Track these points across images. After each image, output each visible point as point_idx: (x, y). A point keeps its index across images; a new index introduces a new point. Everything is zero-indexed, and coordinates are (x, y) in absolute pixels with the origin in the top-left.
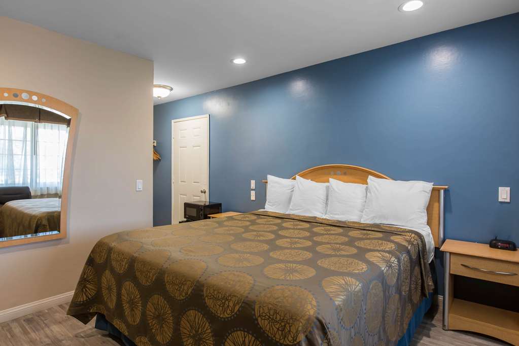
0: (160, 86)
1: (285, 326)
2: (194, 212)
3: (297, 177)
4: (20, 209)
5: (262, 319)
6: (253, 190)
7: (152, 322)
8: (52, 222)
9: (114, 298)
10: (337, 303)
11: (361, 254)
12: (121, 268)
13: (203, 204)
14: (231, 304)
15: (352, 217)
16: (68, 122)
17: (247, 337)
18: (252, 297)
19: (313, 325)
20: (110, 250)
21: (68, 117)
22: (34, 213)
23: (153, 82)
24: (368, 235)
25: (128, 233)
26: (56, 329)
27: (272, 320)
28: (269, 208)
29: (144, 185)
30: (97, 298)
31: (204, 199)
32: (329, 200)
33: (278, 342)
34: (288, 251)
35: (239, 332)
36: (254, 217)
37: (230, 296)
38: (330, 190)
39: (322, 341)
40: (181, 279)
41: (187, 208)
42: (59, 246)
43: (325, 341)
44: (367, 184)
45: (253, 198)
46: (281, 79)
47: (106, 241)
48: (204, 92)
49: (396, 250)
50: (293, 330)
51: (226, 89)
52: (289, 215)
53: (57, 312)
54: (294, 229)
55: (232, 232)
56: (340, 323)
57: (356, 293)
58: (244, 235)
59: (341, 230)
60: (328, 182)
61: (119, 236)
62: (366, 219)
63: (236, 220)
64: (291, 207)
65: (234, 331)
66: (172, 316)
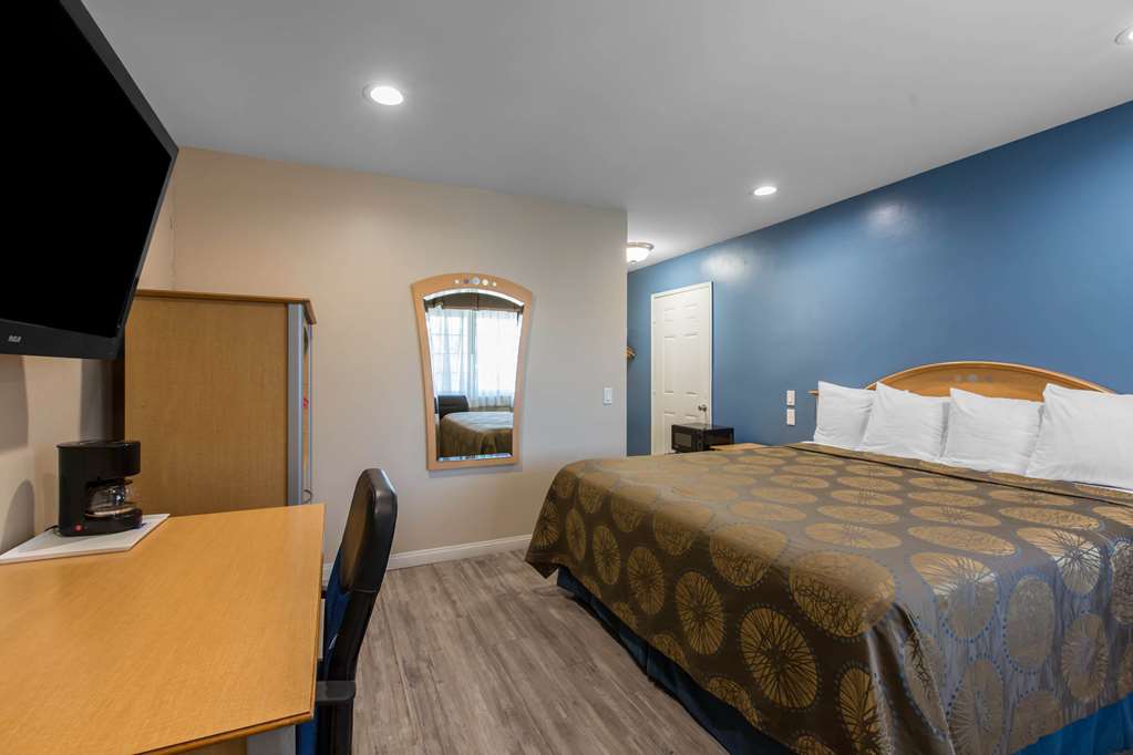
0: (634, 245)
1: (838, 608)
2: (687, 440)
3: (879, 385)
4: (461, 424)
5: (800, 594)
6: (791, 407)
7: (635, 584)
8: (501, 442)
9: (583, 547)
10: (936, 592)
11: (1008, 529)
12: (592, 507)
13: (702, 428)
14: (751, 568)
15: (1007, 465)
16: (520, 310)
17: (776, 619)
18: (785, 562)
19: (887, 614)
20: (577, 483)
21: (521, 304)
22: (479, 430)
23: (626, 238)
24: (1034, 499)
25: (598, 462)
26: (511, 579)
27: (817, 597)
28: (821, 439)
29: (614, 396)
30: (560, 546)
31: (704, 421)
32: (950, 432)
33: (825, 631)
34: (854, 508)
35: (764, 610)
36: (794, 453)
37: (749, 556)
38: (951, 412)
39: (905, 641)
40: (676, 528)
41: (677, 434)
42: (513, 474)
43: (909, 642)
44: (1042, 400)
45: (791, 420)
46: (850, 209)
47: (571, 469)
48: (701, 246)
49: (1102, 533)
50: (852, 615)
51: (740, 237)
52: (862, 453)
53: (509, 558)
54: (869, 476)
55: (752, 472)
56: (944, 625)
57: (981, 586)
58: (772, 479)
59: (972, 487)
60: (949, 395)
61: (587, 465)
62: (1037, 470)
63: (761, 455)
64: (865, 440)
65: (756, 608)
66: (664, 577)
